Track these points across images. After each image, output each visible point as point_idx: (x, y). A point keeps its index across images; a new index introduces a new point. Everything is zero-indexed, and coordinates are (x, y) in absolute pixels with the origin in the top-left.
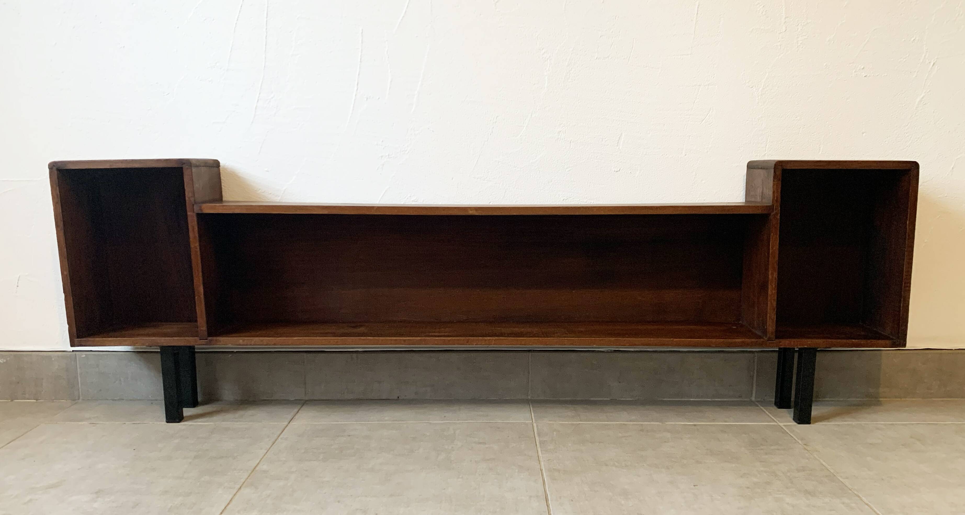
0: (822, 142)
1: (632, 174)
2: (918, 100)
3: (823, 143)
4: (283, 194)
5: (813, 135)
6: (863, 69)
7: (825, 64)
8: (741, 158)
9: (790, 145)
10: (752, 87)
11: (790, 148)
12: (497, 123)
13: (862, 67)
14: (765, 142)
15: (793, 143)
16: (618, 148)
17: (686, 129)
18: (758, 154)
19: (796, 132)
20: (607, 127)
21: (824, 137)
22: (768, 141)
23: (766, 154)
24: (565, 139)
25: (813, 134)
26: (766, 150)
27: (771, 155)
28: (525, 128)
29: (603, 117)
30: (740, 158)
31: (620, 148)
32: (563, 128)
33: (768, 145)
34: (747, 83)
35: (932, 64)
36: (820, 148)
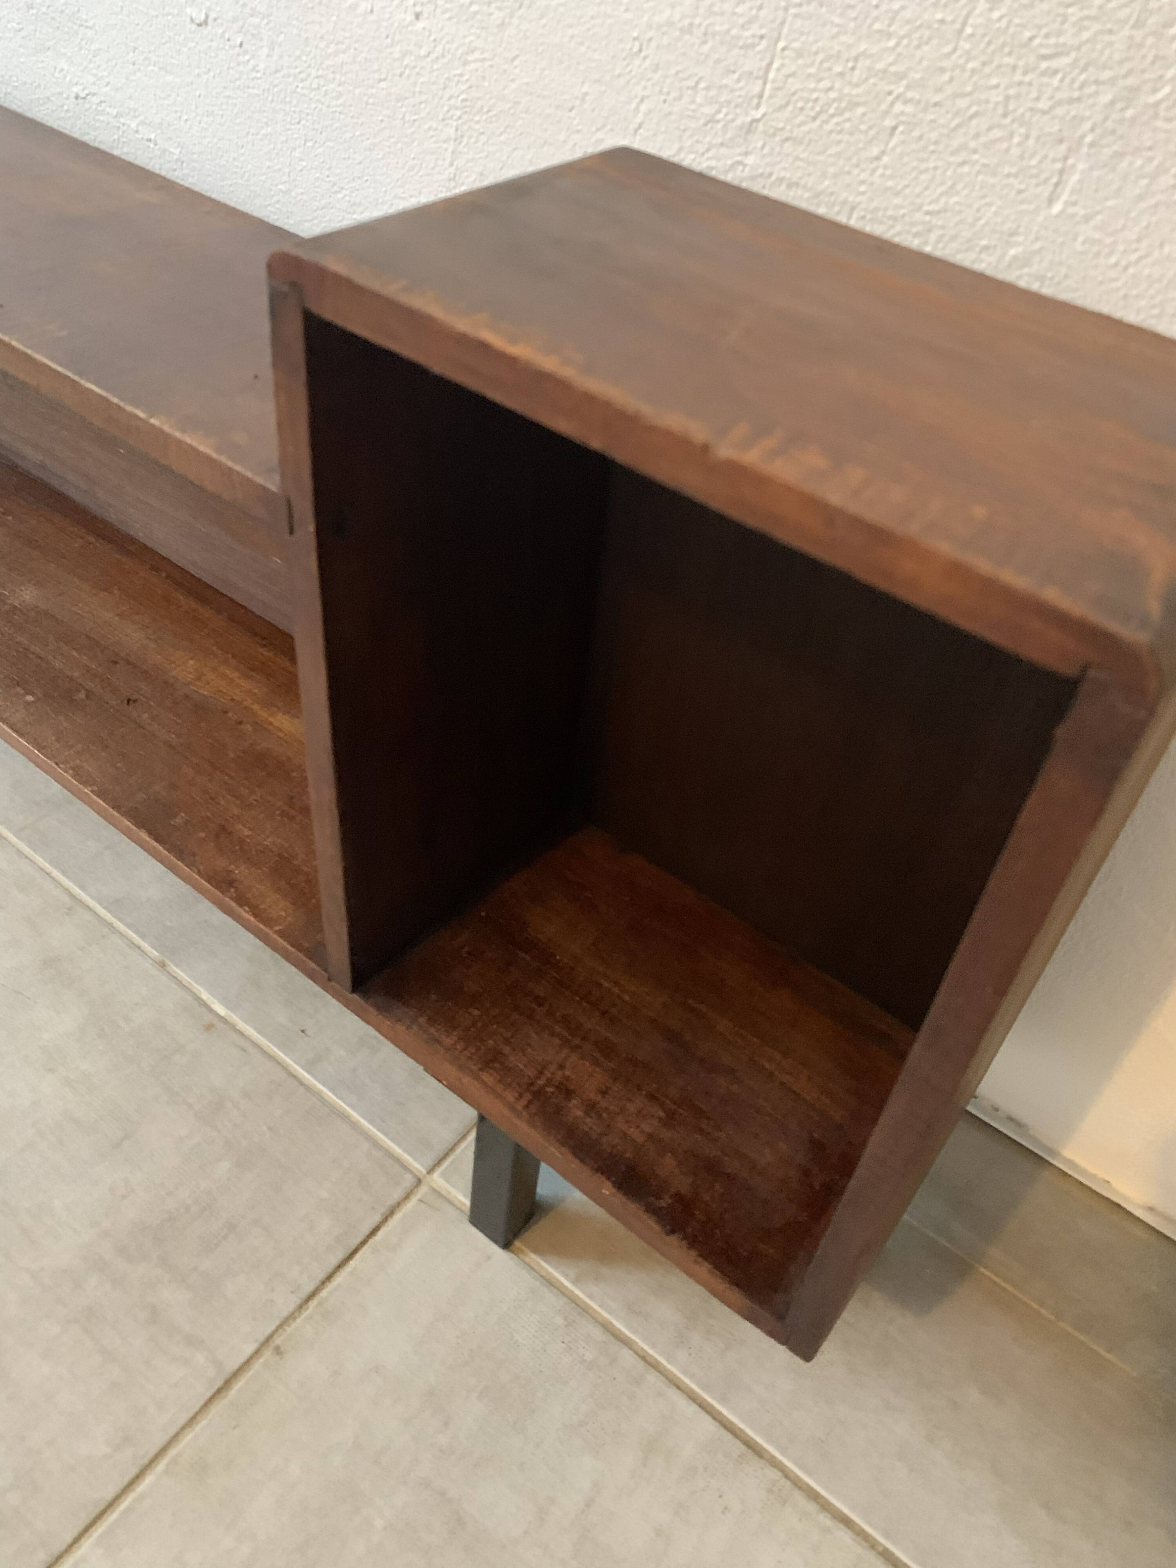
0: (1089, 139)
1: (246, 53)
3: (1092, 145)
5: (1044, 65)
8: (643, 108)
9: (892, 104)
11: (889, 122)
15: (909, 95)
18: (719, 111)
19: (942, 21)
21: (1113, 103)
22: (781, 44)
23: (761, 127)
25: (1045, 57)
26: (760, 96)
27: (786, 134)
30: (637, 110)
33: (776, 65)
36: (1062, 172)
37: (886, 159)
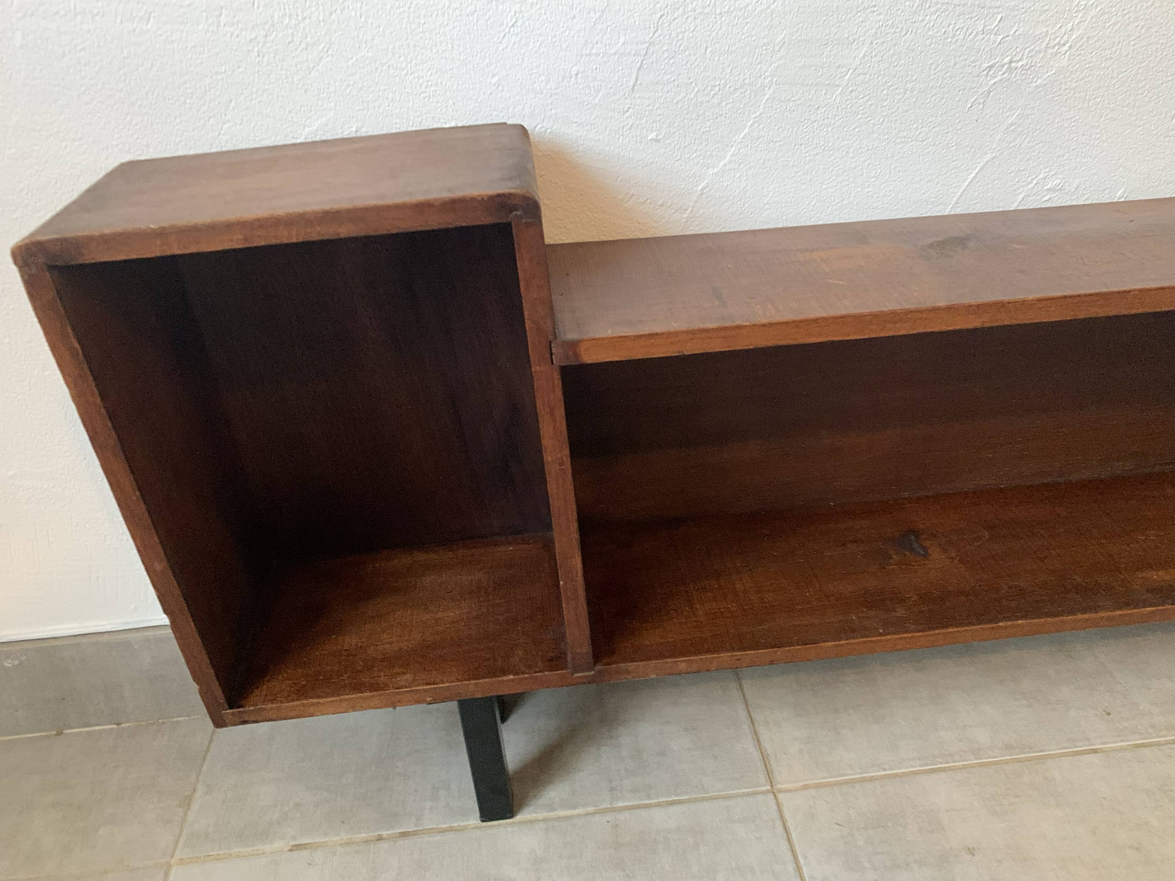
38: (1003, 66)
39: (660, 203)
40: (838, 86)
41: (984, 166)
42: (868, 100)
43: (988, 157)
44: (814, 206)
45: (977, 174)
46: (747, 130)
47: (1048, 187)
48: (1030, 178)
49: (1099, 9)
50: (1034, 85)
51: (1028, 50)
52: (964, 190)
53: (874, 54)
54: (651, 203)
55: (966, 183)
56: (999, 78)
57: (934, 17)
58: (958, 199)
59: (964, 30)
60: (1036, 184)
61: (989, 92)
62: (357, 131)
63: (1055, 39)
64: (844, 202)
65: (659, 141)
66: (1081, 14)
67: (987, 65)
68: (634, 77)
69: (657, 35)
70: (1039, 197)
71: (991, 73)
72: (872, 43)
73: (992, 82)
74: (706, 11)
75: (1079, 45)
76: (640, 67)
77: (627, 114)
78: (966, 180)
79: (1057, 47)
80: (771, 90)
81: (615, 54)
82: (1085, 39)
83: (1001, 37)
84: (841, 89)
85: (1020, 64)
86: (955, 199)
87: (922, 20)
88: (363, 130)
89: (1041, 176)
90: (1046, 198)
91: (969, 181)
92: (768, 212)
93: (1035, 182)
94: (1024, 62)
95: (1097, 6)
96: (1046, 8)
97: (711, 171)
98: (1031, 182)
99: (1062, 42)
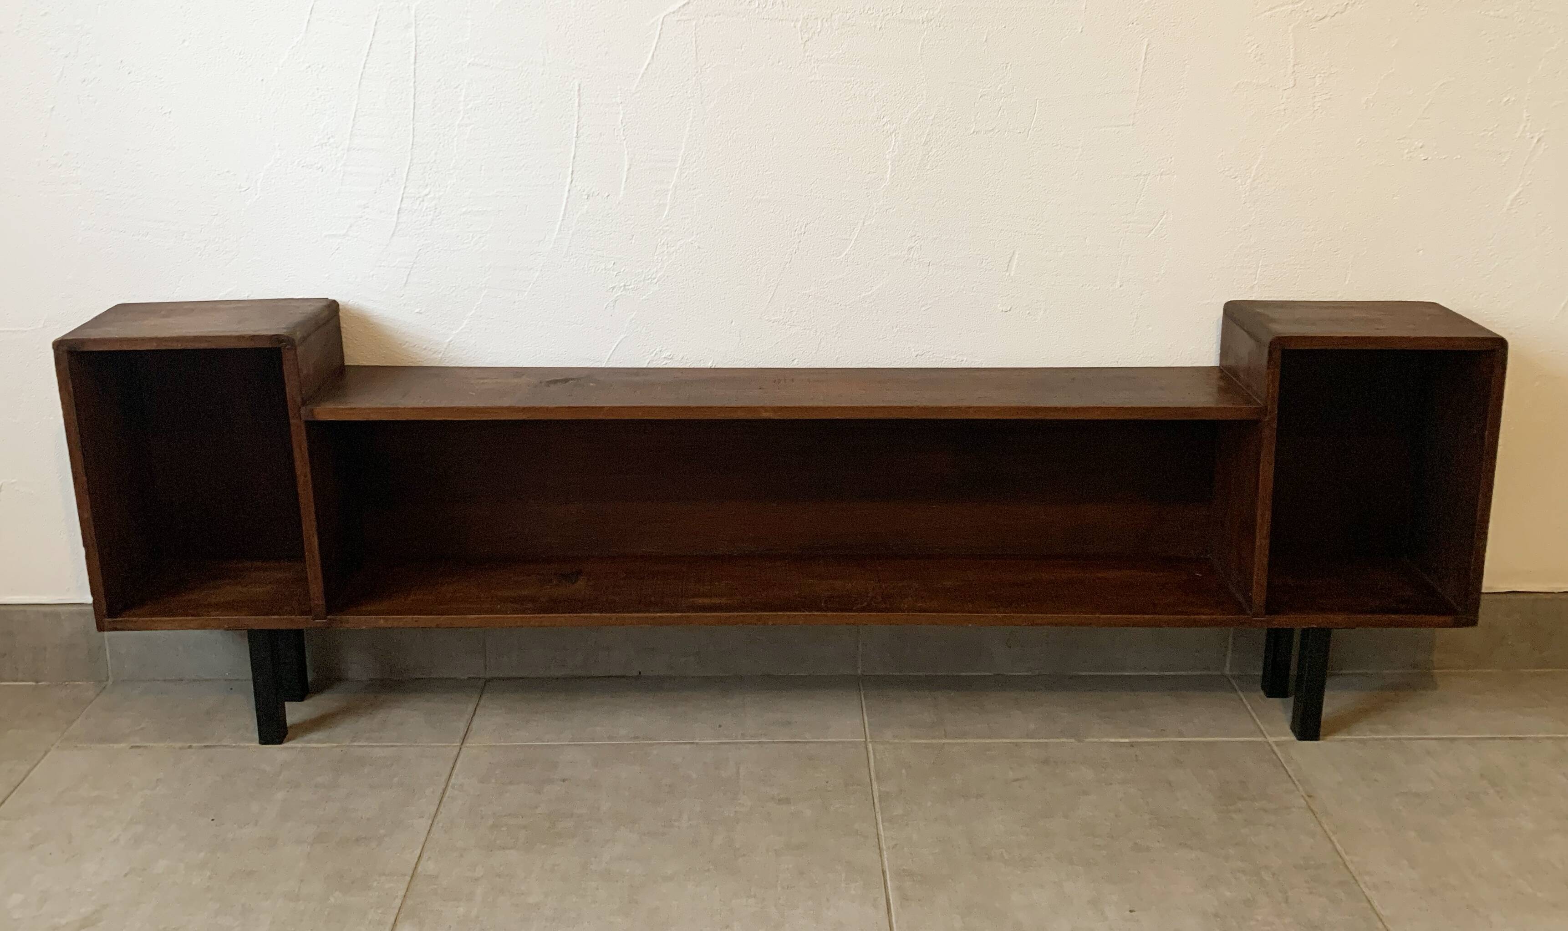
1: (1031, 315)
2: (1511, 197)
4: (446, 349)
5: (1335, 253)
6: (1421, 147)
7: (1359, 140)
8: (1215, 290)
10: (1235, 178)
11: (1296, 275)
12: (805, 234)
13: (1420, 145)
14: (1254, 266)
15: (1300, 268)
16: (1007, 274)
17: (1123, 244)
19: (1306, 250)
20: (991, 240)
22: (1260, 264)
24: (921, 260)
26: (1255, 278)
28: (853, 242)
29: (984, 225)
30: (1212, 291)
31: (1012, 275)
32: (916, 243)
33: (1259, 270)
34: (1227, 171)
35: (1535, 140)
37: (1297, 284)
38: (621, 287)
39: (424, 347)
40: (525, 291)
41: (621, 341)
42: (544, 300)
43: (622, 336)
44: (519, 356)
45: (617, 345)
46: (473, 312)
47: (664, 356)
48: (651, 350)
49: (670, 262)
50: (642, 299)
51: (633, 280)
52: (611, 355)
53: (544, 276)
54: (418, 347)
55: (612, 351)
56: (619, 294)
57: (575, 260)
58: (609, 359)
59: (594, 268)
60: (656, 354)
61: (616, 301)
62: (248, 297)
63: (648, 275)
64: (538, 356)
65: (421, 313)
66: (660, 264)
67: (611, 286)
68: (405, 279)
69: (418, 258)
70: (660, 362)
71: (614, 291)
72: (541, 270)
73: (616, 295)
74: (445, 249)
75: (663, 279)
76: (409, 275)
77: (402, 298)
78: (610, 349)
79: (650, 280)
80: (486, 291)
81: (394, 267)
82: (666, 277)
83: (616, 272)
84: (527, 293)
85: (630, 287)
86: (606, 360)
87: (569, 261)
88: (252, 296)
89: (658, 350)
90: (664, 363)
91: (613, 349)
92: (490, 358)
93: (655, 352)
94: (633, 286)
95: (668, 261)
96: (639, 259)
97: (454, 332)
98: (652, 353)
99: (653, 277)
